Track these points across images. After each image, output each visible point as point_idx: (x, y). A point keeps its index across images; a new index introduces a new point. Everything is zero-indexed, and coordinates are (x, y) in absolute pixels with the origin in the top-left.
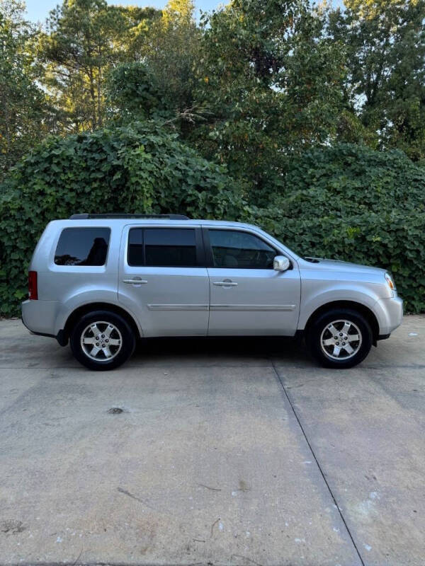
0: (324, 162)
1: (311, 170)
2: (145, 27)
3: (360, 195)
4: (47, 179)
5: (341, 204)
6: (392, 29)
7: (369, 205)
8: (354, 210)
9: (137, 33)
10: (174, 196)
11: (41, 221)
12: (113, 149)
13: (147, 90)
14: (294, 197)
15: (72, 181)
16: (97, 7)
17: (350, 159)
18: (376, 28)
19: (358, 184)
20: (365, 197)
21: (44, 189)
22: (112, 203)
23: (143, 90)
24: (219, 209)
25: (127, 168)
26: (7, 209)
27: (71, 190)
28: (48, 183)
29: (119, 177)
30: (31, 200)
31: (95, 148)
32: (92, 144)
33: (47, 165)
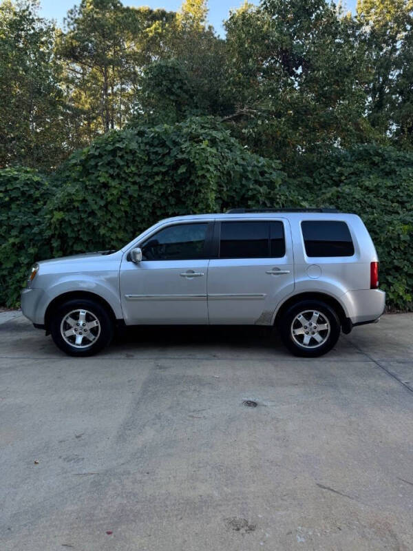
0: (350, 161)
1: (339, 168)
2: (158, 29)
3: (393, 193)
4: (111, 171)
5: (375, 202)
6: (399, 35)
7: (402, 204)
8: (388, 208)
9: (150, 34)
10: (235, 191)
11: (104, 213)
12: (176, 143)
13: (180, 88)
14: (330, 194)
15: (135, 174)
16: (112, 7)
17: (376, 159)
18: (384, 34)
19: (389, 183)
20: (398, 196)
21: (108, 182)
22: (173, 197)
23: (178, 88)
24: (278, 203)
25: (194, 162)
26: (71, 201)
27: (134, 183)
28: (111, 176)
29: (184, 170)
30: (94, 192)
31: (156, 142)
32: (153, 137)
33: (110, 158)
